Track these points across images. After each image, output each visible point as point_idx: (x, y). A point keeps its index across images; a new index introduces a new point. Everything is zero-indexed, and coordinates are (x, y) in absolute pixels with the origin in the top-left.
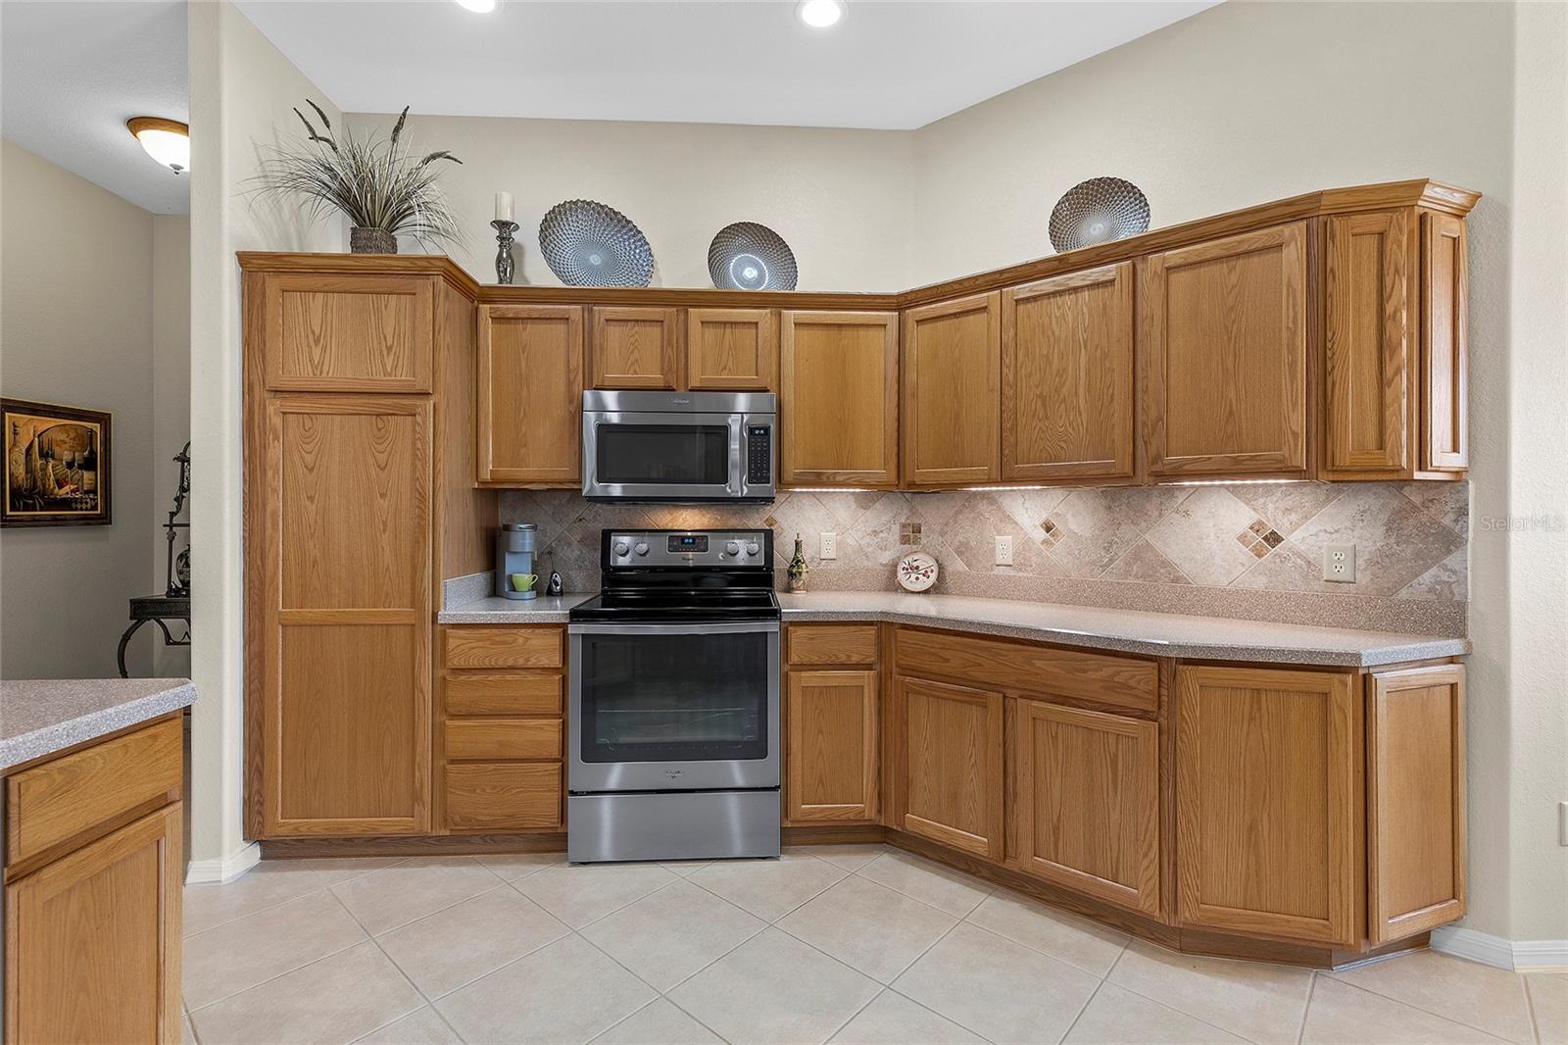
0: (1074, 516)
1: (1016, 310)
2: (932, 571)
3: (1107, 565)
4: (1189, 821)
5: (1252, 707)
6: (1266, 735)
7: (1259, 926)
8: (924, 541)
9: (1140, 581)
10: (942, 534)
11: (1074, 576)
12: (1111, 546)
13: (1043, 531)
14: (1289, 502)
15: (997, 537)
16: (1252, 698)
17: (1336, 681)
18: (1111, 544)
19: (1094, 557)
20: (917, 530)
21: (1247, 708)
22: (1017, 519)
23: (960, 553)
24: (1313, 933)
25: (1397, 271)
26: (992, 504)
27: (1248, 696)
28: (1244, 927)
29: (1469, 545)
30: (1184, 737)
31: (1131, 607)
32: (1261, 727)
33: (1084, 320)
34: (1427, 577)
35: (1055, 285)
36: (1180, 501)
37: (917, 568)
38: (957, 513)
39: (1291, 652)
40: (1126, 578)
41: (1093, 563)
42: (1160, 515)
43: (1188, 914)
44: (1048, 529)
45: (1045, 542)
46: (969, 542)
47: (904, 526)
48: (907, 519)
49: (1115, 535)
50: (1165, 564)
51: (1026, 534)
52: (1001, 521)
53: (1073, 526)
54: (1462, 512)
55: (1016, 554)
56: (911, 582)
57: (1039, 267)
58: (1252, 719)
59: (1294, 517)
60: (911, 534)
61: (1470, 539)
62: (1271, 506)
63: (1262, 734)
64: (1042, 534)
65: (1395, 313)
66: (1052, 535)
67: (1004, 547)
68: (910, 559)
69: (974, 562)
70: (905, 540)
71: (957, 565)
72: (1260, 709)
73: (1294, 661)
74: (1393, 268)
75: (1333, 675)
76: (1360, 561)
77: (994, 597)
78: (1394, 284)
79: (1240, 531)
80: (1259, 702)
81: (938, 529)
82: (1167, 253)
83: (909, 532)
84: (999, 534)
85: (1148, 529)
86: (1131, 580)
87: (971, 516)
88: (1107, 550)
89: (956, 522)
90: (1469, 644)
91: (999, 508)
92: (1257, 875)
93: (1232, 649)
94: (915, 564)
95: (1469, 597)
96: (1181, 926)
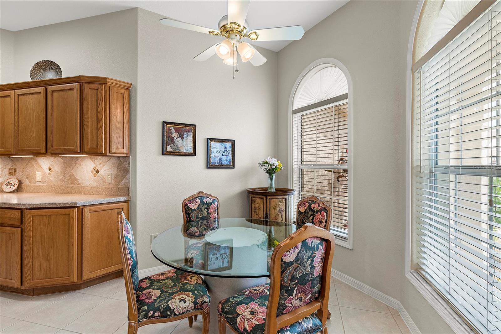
0: (56, 165)
1: (19, 98)
2: (17, 184)
3: (64, 180)
4: (28, 257)
5: (49, 220)
6: (53, 228)
7: (49, 283)
8: (17, 174)
9: (71, 185)
10: (23, 172)
11: (56, 185)
12: (64, 175)
13: (49, 170)
14: (100, 162)
15: (37, 173)
16: (49, 218)
17: (71, 210)
18: (64, 174)
19: (60, 178)
20: (15, 170)
21: (47, 221)
22: (42, 166)
23: (27, 178)
24: (64, 281)
25: (100, 100)
26: (36, 162)
27: (47, 218)
28: (45, 284)
29: (130, 173)
30: (27, 232)
31: (68, 193)
32: (51, 226)
33: (34, 104)
34: (123, 181)
35: (27, 91)
36: (79, 160)
37: (11, 184)
38: (27, 164)
39: (58, 204)
40: (68, 184)
41: (60, 180)
42: (75, 165)
43: (27, 285)
44: (50, 170)
45: (49, 174)
46: (30, 174)
47: (10, 169)
48: (11, 166)
49: (65, 171)
50: (76, 180)
51: (44, 171)
52: (38, 167)
53: (56, 169)
54: (129, 164)
55: (42, 178)
56: (8, 189)
57: (23, 84)
58: (49, 224)
59: (101, 165)
60: (13, 172)
61: (131, 171)
62: (97, 163)
63: (51, 228)
64: (48, 171)
65: (100, 111)
66: (51, 172)
67: (39, 176)
68: (9, 180)
69: (31, 181)
70: (10, 174)
71: (26, 182)
72: (51, 221)
73: (59, 206)
74: (99, 99)
75: (70, 209)
76: (113, 177)
77: (35, 192)
78: (100, 103)
79: (91, 170)
80: (51, 219)
81: (21, 170)
82: (52, 86)
83: (12, 171)
84: (38, 172)
85: (73, 169)
86: (69, 185)
87: (30, 166)
88: (64, 176)
89: (26, 168)
90: (130, 198)
91: (38, 163)
92: (49, 268)
93: (41, 204)
94: (11, 182)
95: (130, 185)
96: (28, 289)
